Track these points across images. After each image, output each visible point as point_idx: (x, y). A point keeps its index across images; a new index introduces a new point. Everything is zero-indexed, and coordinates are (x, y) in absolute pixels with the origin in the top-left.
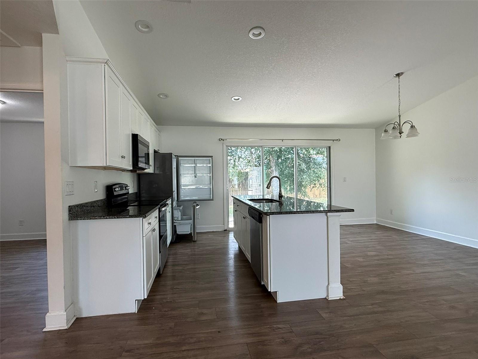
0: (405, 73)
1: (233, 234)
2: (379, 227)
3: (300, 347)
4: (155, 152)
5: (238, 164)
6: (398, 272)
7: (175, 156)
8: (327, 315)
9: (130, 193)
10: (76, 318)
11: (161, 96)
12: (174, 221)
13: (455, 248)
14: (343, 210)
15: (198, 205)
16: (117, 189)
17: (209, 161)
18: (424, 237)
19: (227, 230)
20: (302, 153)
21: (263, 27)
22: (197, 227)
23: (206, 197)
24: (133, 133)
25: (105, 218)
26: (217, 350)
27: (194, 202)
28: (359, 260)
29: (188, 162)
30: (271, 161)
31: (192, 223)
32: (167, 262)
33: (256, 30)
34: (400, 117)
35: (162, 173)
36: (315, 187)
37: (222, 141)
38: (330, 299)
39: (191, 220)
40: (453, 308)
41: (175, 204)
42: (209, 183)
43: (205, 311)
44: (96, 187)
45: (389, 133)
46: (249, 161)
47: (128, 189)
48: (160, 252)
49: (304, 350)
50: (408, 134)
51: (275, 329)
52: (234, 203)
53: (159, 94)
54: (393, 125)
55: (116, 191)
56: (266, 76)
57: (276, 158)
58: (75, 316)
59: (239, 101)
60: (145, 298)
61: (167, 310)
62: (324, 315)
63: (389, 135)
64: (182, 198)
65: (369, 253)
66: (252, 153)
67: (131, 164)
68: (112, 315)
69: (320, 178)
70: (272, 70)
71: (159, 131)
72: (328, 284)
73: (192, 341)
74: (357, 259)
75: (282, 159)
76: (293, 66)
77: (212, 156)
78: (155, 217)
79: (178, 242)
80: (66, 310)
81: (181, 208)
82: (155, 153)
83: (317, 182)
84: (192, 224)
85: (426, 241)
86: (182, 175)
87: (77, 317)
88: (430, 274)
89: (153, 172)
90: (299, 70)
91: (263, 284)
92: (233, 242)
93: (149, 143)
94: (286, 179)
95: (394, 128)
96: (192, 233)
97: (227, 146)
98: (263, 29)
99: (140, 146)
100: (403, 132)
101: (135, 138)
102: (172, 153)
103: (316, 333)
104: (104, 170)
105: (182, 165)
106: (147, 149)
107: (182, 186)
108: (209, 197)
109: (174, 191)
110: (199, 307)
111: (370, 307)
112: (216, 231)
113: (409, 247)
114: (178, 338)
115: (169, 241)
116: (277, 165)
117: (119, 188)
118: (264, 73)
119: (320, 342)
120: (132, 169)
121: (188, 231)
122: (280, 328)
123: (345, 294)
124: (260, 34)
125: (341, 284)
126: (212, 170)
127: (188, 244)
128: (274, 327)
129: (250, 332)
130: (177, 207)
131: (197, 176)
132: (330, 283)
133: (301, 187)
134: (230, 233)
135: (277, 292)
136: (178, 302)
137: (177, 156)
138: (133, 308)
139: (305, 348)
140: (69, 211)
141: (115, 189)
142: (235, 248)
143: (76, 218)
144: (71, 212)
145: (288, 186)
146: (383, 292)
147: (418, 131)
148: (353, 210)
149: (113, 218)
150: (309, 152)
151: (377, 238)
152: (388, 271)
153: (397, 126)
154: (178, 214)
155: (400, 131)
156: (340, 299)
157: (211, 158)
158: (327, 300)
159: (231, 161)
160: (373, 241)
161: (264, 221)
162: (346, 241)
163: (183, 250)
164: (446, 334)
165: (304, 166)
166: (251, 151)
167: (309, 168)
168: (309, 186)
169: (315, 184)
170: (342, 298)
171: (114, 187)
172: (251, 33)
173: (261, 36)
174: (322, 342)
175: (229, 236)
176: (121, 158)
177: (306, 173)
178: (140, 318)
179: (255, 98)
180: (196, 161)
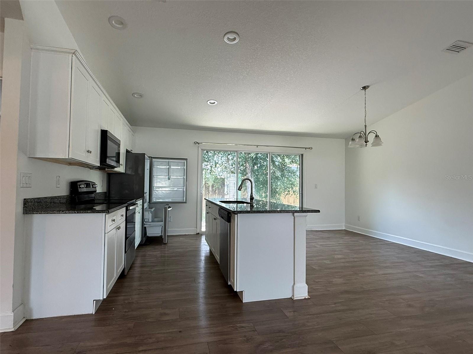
0: (371, 86)
1: (205, 238)
2: (347, 233)
3: (262, 345)
4: (127, 151)
5: (215, 169)
6: (361, 274)
7: (149, 157)
8: (292, 314)
9: (97, 192)
10: (25, 320)
11: (136, 96)
12: (144, 223)
13: (415, 252)
14: (309, 211)
15: (170, 207)
16: (82, 186)
17: (184, 164)
18: (388, 242)
19: (200, 233)
20: (277, 161)
21: (238, 32)
22: (169, 229)
23: (179, 199)
24: (102, 129)
25: (64, 212)
26: (175, 349)
27: (166, 204)
28: (326, 262)
29: (162, 164)
30: (247, 167)
31: (163, 225)
32: (133, 264)
33: (231, 35)
34: (366, 127)
35: (134, 174)
36: (289, 194)
37: (198, 144)
38: (295, 299)
39: (163, 222)
40: (410, 306)
41: (146, 205)
42: (183, 186)
43: (167, 311)
44: (58, 183)
45: (356, 141)
46: (226, 167)
47: (95, 187)
48: (125, 252)
49: (265, 348)
50: (373, 143)
51: (238, 328)
52: (206, 205)
53: (134, 93)
54: (360, 134)
55: (80, 188)
56: (241, 81)
57: (252, 165)
58: (24, 318)
59: (215, 105)
60: (104, 298)
61: (127, 311)
62: (288, 314)
63: (356, 143)
64: (154, 200)
65: (336, 256)
66: (228, 159)
67: (98, 160)
68: (66, 316)
69: (294, 186)
70: (247, 75)
71: (134, 131)
72: (294, 284)
73: (151, 341)
74: (325, 261)
75: (258, 167)
76: (266, 73)
77: (187, 159)
78: (122, 215)
79: (148, 245)
80: (14, 311)
81: (152, 210)
82: (127, 153)
83: (291, 189)
84: (163, 227)
85: (389, 246)
86: (155, 176)
87: (27, 319)
88: (391, 275)
89: (125, 172)
90: (273, 78)
91: (230, 284)
92: (204, 245)
93: (120, 141)
94: (261, 186)
95: (360, 137)
96: (162, 235)
97: (202, 150)
98: (238, 34)
99: (109, 142)
100: (368, 141)
101: (104, 134)
102: (145, 154)
103: (279, 331)
104: (69, 166)
105: (155, 166)
106: (117, 147)
107: (154, 187)
108: (183, 200)
109: (147, 193)
110: (161, 308)
111: (333, 305)
112: (189, 235)
113: (373, 251)
114: (136, 339)
115: (137, 243)
116: (253, 171)
117: (85, 185)
118: (239, 78)
119: (281, 339)
120: (99, 165)
121: (159, 233)
122: (243, 327)
123: (311, 294)
124: (235, 39)
125: (306, 283)
126: (186, 172)
127: (157, 247)
128: (237, 326)
129: (212, 331)
130: (149, 208)
131: (171, 179)
132: (295, 282)
133: (275, 194)
134: (202, 236)
135: (243, 292)
136: (140, 303)
137: (151, 157)
138: (90, 309)
139: (266, 345)
140: (24, 204)
141: (79, 185)
142: (206, 251)
143: (31, 212)
144: (26, 205)
145: (264, 193)
146: (346, 292)
147: (381, 140)
148: (319, 211)
149: (72, 213)
150: (284, 160)
151: (345, 242)
152: (353, 273)
153: (363, 135)
154: (149, 216)
155: (366, 140)
156: (305, 299)
157: (185, 161)
158: (293, 299)
159: (207, 166)
160: (340, 245)
161: (232, 220)
162: (316, 245)
163: (153, 252)
164: (402, 330)
165: (278, 174)
166: (227, 157)
167: (283, 175)
168: (283, 193)
169: (289, 191)
170: (306, 298)
171: (78, 184)
172: (226, 37)
173: (235, 41)
174: (284, 340)
175: (201, 239)
176: (87, 153)
177: (281, 181)
178: (97, 318)
179: (230, 103)
180: (170, 163)
